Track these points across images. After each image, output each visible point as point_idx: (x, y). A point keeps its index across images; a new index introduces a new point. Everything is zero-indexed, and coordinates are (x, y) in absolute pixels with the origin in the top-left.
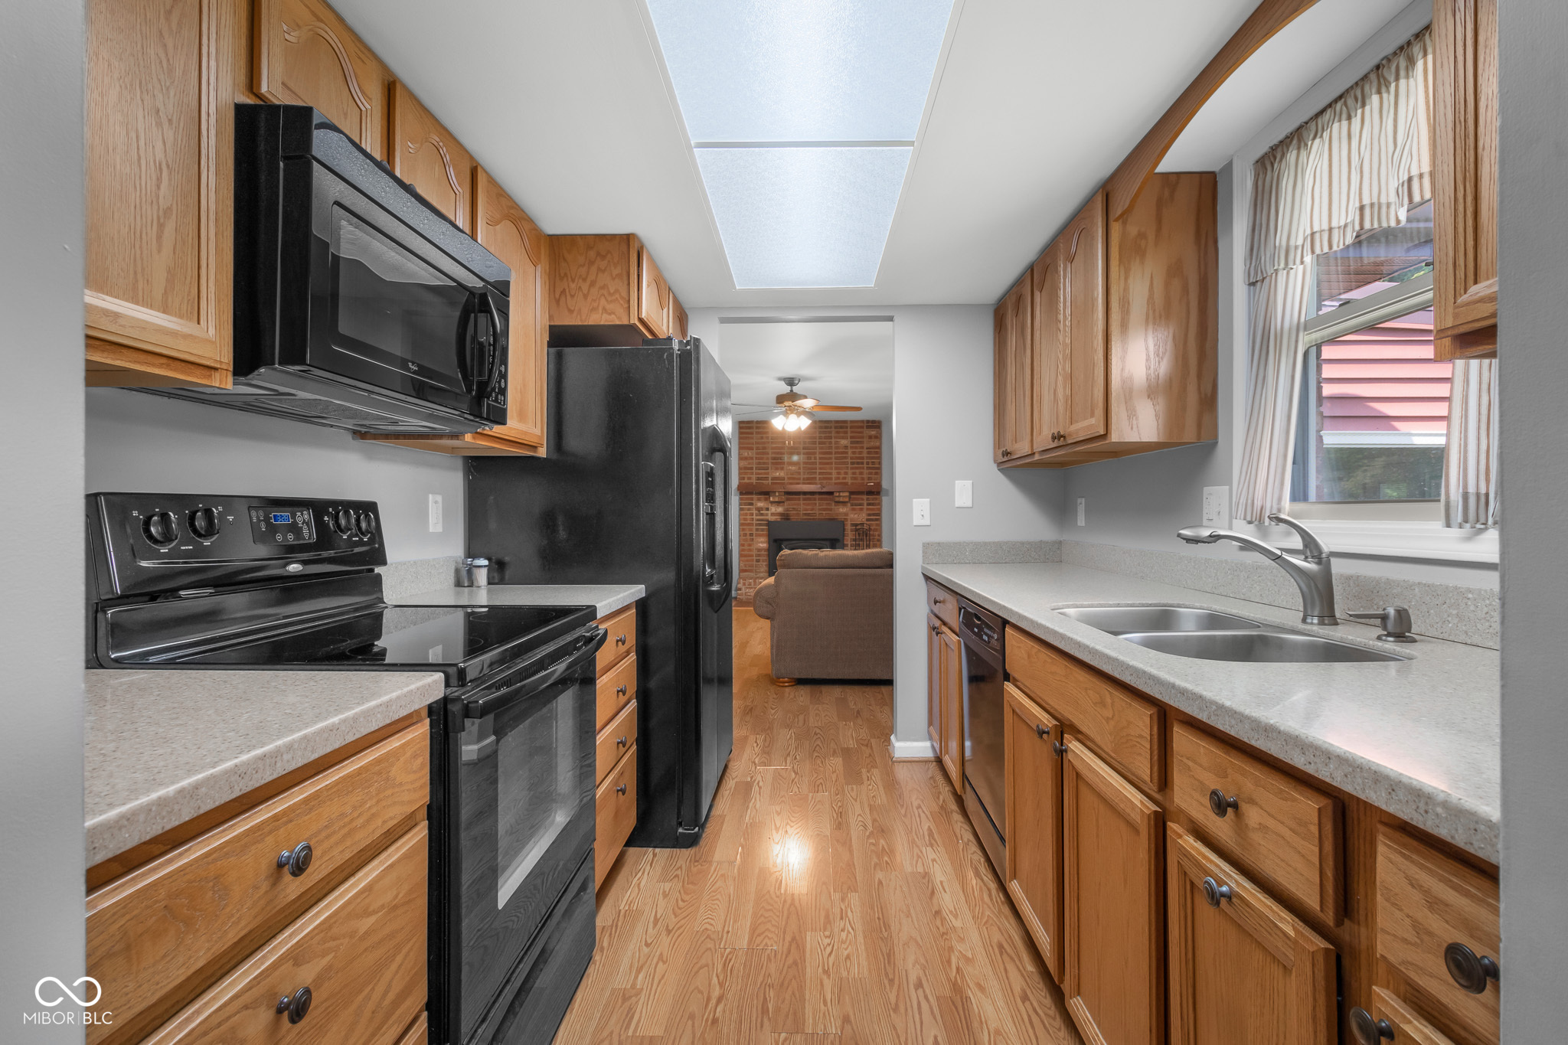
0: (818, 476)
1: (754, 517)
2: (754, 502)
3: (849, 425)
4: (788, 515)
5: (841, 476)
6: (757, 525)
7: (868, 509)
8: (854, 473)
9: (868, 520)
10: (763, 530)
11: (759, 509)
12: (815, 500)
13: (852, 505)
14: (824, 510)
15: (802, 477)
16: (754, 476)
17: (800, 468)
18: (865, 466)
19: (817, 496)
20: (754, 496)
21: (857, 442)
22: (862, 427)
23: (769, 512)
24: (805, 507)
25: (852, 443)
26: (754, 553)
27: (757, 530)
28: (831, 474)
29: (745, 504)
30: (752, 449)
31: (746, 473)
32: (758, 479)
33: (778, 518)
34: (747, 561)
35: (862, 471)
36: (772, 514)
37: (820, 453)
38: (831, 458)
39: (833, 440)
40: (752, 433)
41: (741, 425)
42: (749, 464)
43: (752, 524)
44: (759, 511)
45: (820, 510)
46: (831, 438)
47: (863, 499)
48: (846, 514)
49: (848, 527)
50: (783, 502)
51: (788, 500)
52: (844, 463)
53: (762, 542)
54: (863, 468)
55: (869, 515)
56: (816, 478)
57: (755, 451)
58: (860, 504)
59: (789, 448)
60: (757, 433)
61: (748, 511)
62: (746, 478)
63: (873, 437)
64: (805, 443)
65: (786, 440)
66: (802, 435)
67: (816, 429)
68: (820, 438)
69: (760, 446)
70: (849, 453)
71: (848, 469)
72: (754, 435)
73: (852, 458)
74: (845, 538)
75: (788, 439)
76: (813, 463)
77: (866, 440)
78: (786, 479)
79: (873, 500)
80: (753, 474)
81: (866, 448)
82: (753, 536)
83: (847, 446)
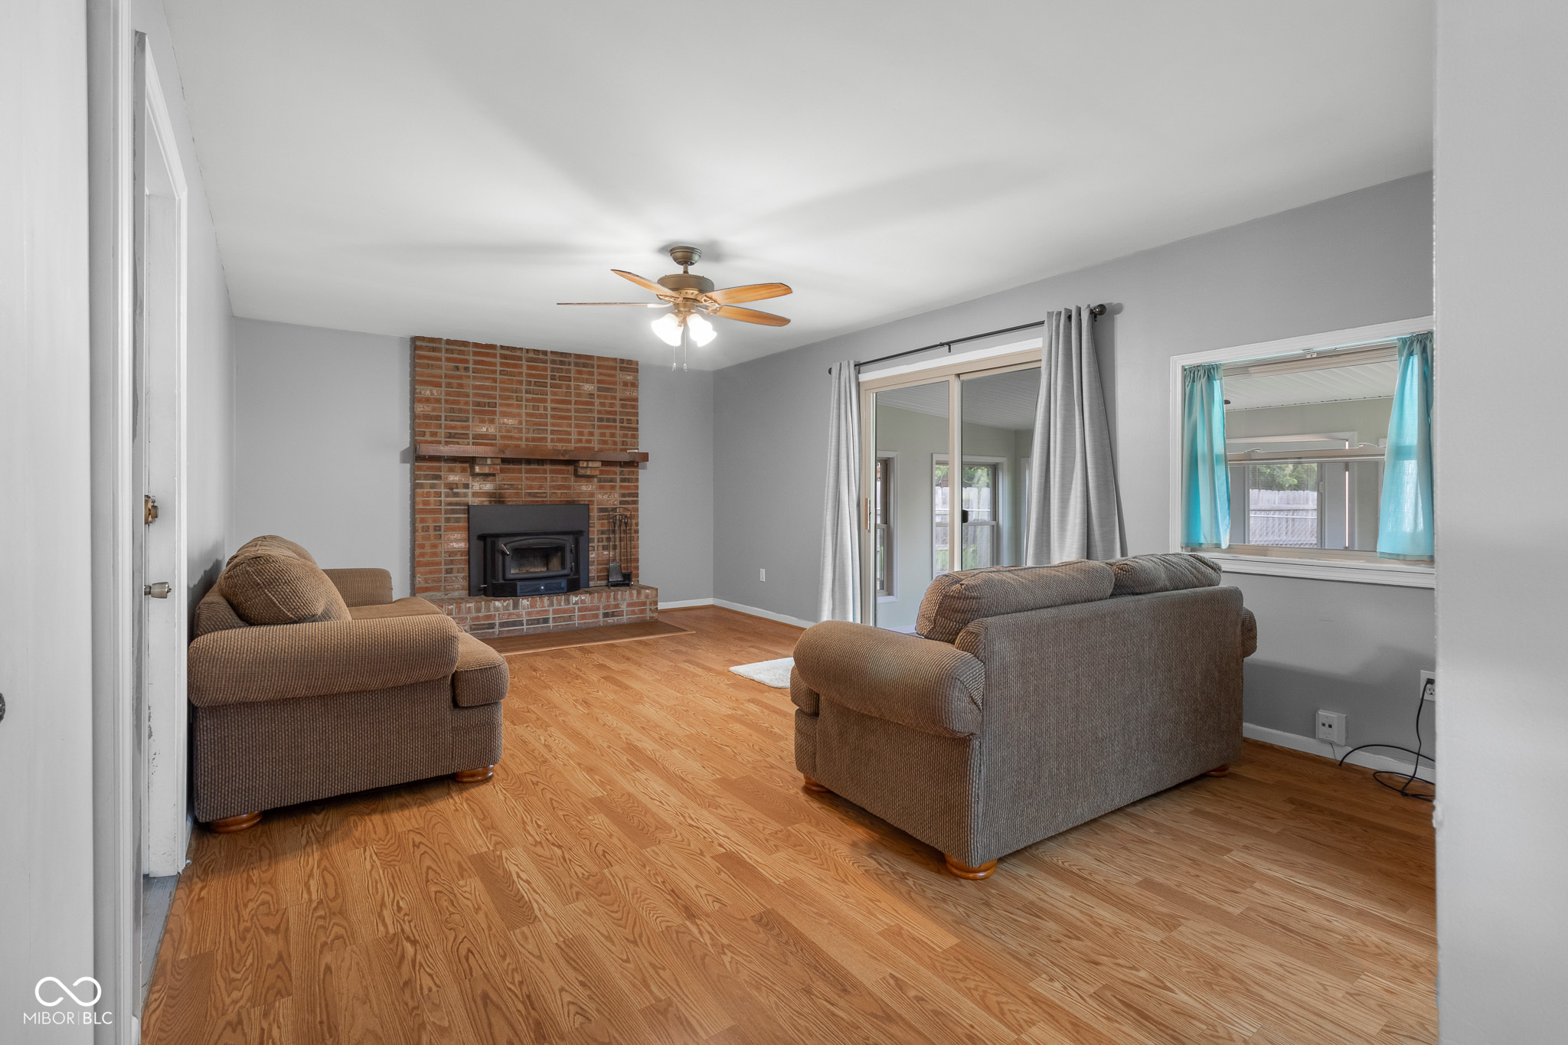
0: (549, 436)
1: (443, 498)
2: (442, 474)
4: (501, 495)
5: (584, 438)
6: (447, 512)
7: (621, 487)
8: (603, 434)
9: (622, 503)
10: (457, 520)
11: (451, 486)
12: (545, 472)
13: (601, 481)
14: (560, 487)
15: (524, 435)
16: (441, 431)
17: (520, 423)
18: (618, 424)
19: (548, 467)
20: (443, 466)
21: (608, 390)
22: (614, 368)
23: (470, 491)
24: (529, 483)
25: (599, 389)
26: (443, 558)
27: (448, 520)
28: (569, 433)
29: (422, 477)
30: (438, 385)
31: (427, 425)
32: (450, 436)
33: (485, 500)
34: (431, 572)
35: (613, 431)
36: (475, 494)
37: (553, 401)
38: (569, 410)
39: (572, 383)
40: (440, 359)
41: (415, 343)
42: (434, 410)
43: (438, 511)
44: (452, 489)
45: (552, 487)
46: (569, 379)
47: (615, 473)
48: (592, 495)
49: (595, 514)
50: (494, 475)
51: (502, 471)
52: (589, 419)
53: (456, 541)
54: (615, 427)
55: (623, 495)
56: (546, 438)
57: (444, 389)
58: (611, 480)
59: (503, 389)
60: (448, 360)
61: (431, 488)
62: (428, 434)
63: (629, 385)
64: (529, 383)
65: (498, 376)
66: (524, 370)
67: (547, 363)
68: (553, 378)
69: (454, 381)
70: (596, 404)
71: (594, 428)
72: (443, 363)
73: (599, 412)
74: (590, 529)
75: (500, 374)
76: (541, 416)
77: (618, 387)
78: (498, 437)
79: (628, 475)
80: (441, 428)
81: (621, 400)
82: (440, 530)
83: (593, 395)
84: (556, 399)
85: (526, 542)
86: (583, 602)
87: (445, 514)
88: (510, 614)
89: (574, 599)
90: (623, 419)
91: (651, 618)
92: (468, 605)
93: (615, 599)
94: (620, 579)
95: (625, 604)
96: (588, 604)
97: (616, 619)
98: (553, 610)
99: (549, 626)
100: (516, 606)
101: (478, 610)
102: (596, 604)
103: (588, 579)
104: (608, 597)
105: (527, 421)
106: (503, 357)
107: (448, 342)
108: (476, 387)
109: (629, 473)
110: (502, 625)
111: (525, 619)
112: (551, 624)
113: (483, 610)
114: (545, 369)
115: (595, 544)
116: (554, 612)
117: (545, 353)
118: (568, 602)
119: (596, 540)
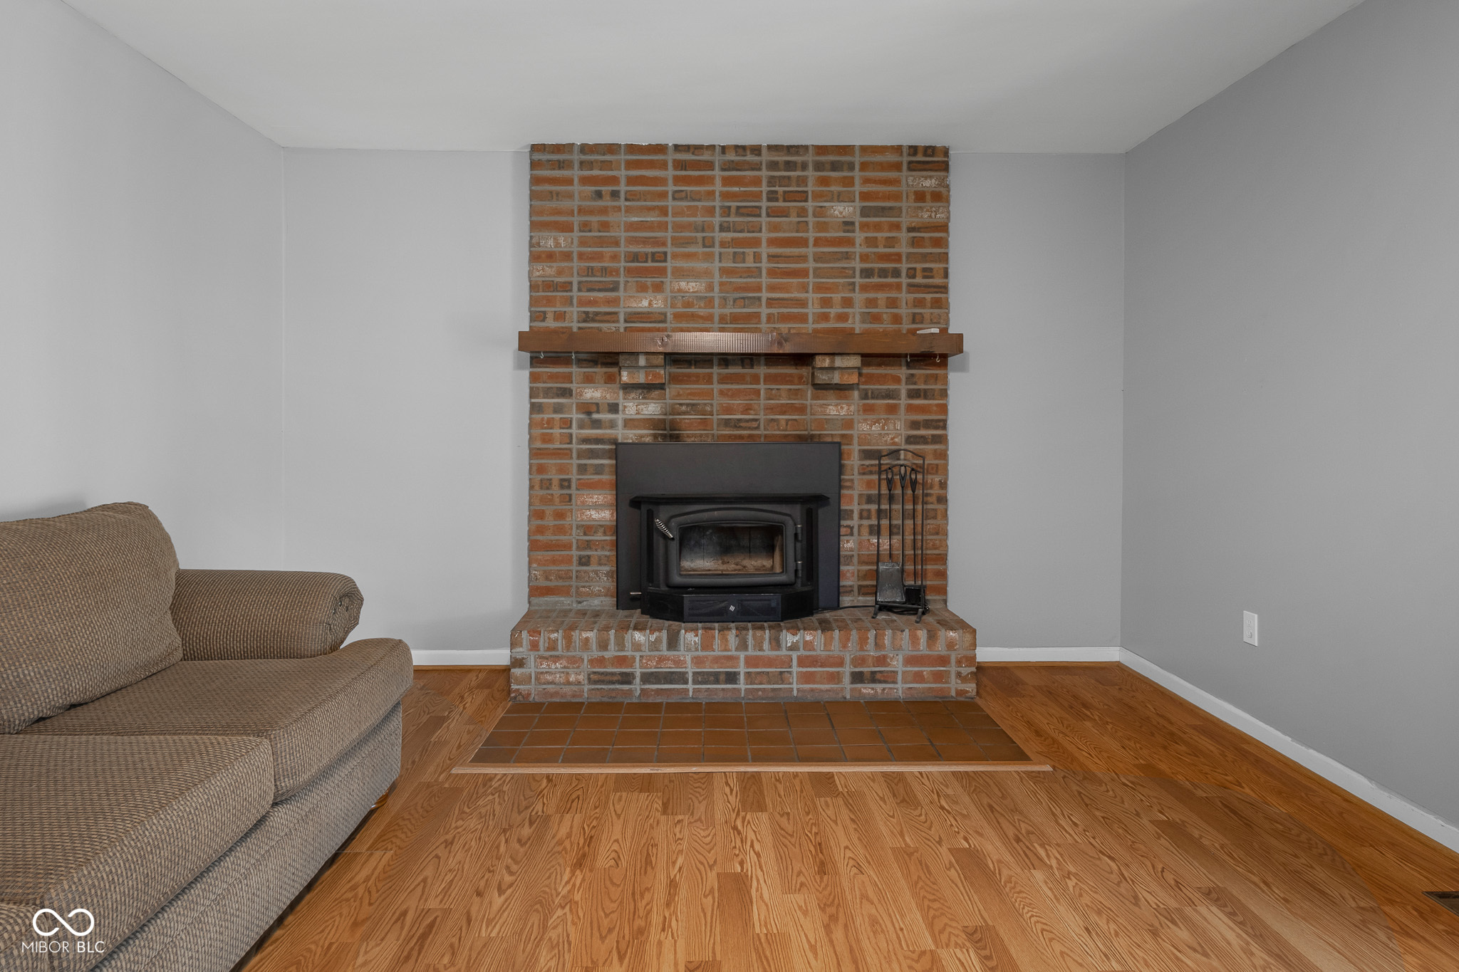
0: (764, 311)
1: (574, 430)
2: (573, 386)
3: (857, 159)
4: (674, 425)
5: (833, 312)
6: (581, 455)
7: (910, 408)
8: (871, 303)
9: (909, 441)
10: (599, 470)
11: (588, 409)
12: (756, 379)
13: (865, 396)
14: (784, 410)
15: (716, 311)
16: (574, 311)
17: (710, 288)
18: (904, 280)
19: (762, 370)
20: (575, 370)
21: (882, 211)
22: (897, 166)
23: (619, 418)
24: (726, 401)
25: (865, 212)
26: (575, 536)
27: (582, 469)
28: (803, 303)
29: (547, 393)
30: (567, 228)
31: (550, 302)
32: (587, 317)
33: (646, 434)
34: (554, 562)
35: (893, 295)
36: (628, 423)
37: (772, 242)
38: (803, 258)
39: (810, 205)
40: (569, 182)
41: (537, 157)
42: (560, 272)
43: (566, 453)
44: (589, 413)
45: (770, 409)
46: (803, 197)
47: (897, 380)
48: (849, 424)
49: (853, 461)
50: (661, 387)
51: (675, 379)
52: (842, 272)
53: (597, 507)
54: (898, 287)
55: (915, 425)
56: (757, 315)
57: (576, 234)
58: (890, 395)
59: (679, 227)
60: (585, 181)
61: (555, 411)
62: (550, 316)
63: (928, 197)
64: (726, 211)
65: (670, 203)
66: (718, 187)
67: (760, 169)
68: (772, 197)
69: (594, 219)
70: (858, 241)
71: (854, 290)
72: (576, 188)
73: (864, 258)
74: (844, 492)
75: (674, 199)
76: (749, 272)
77: (904, 204)
78: (670, 317)
79: (926, 383)
80: (571, 304)
81: (910, 230)
82: (569, 487)
83: (852, 223)
84: (776, 239)
85: (706, 515)
86: (808, 645)
87: (579, 457)
88: (661, 660)
89: (789, 638)
90: (915, 269)
91: (960, 693)
92: (585, 635)
93: (878, 645)
94: (898, 597)
95: (900, 658)
96: (819, 651)
97: (879, 687)
98: (747, 658)
99: (739, 690)
100: (673, 643)
101: (603, 646)
102: (836, 653)
103: (838, 591)
104: (863, 641)
105: (721, 284)
106: (680, 165)
107: (585, 148)
108: (631, 227)
109: (927, 379)
110: (647, 678)
111: (690, 670)
112: (742, 685)
113: (612, 645)
114: (757, 182)
115: (855, 522)
116: (750, 661)
117: (756, 150)
118: (776, 643)
119: (856, 515)
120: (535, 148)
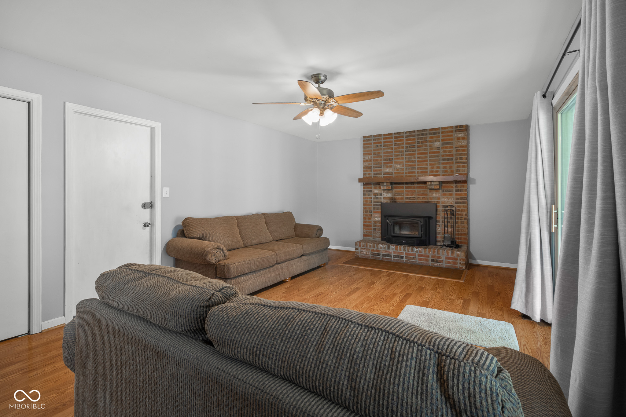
0: (416, 171)
1: (372, 200)
2: (372, 190)
3: (441, 131)
4: (395, 199)
5: (434, 170)
6: (374, 205)
7: (456, 194)
8: (445, 167)
9: (456, 203)
10: (378, 209)
11: (375, 195)
12: (414, 188)
13: (443, 191)
14: (422, 195)
15: (405, 171)
16: (372, 173)
17: (403, 166)
18: (454, 161)
19: (416, 185)
20: (373, 186)
21: (448, 144)
22: (452, 132)
23: (382, 197)
24: (407, 193)
25: (443, 144)
26: (373, 224)
27: (374, 208)
28: (426, 168)
29: (367, 191)
30: (371, 154)
31: (367, 171)
32: (375, 174)
33: (388, 201)
34: (368, 229)
35: (451, 165)
36: (384, 198)
37: (418, 154)
38: (426, 157)
39: (428, 144)
40: (371, 144)
41: (364, 139)
42: (369, 164)
43: (370, 205)
44: (376, 196)
45: (418, 195)
46: (426, 142)
47: (452, 187)
48: (439, 198)
49: (440, 208)
51: (394, 188)
52: (437, 160)
53: (377, 217)
54: (452, 163)
55: (458, 199)
56: (415, 172)
57: (373, 155)
58: (450, 191)
59: (396, 152)
60: (374, 143)
61: (368, 195)
62: (367, 174)
63: (461, 139)
64: (407, 147)
65: (393, 146)
66: (405, 142)
67: (415, 136)
68: (418, 143)
69: (376, 152)
70: (441, 152)
71: (440, 164)
72: (373, 145)
73: (443, 156)
74: (437, 216)
75: (394, 145)
76: (412, 162)
77: (454, 141)
78: (393, 173)
79: (461, 188)
80: (372, 171)
81: (456, 148)
82: (371, 212)
83: (439, 147)
84: (419, 153)
85: (399, 220)
86: (420, 252)
87: (373, 206)
88: (386, 251)
89: (415, 249)
90: (457, 158)
91: (461, 268)
92: (370, 244)
93: (438, 253)
94: (449, 243)
95: (444, 257)
96: (423, 253)
97: (438, 264)
98: (405, 253)
99: (404, 260)
100: (389, 248)
101: (374, 247)
102: (427, 254)
103: (436, 241)
104: (434, 252)
105: (406, 165)
106: (395, 137)
107: (374, 136)
108: (384, 153)
109: (461, 187)
110: (383, 255)
111: (393, 254)
112: (404, 259)
113: (376, 247)
114: (414, 139)
115: (441, 224)
116: (406, 254)
117: (414, 132)
118: (412, 250)
119: (441, 222)
120: (364, 137)
